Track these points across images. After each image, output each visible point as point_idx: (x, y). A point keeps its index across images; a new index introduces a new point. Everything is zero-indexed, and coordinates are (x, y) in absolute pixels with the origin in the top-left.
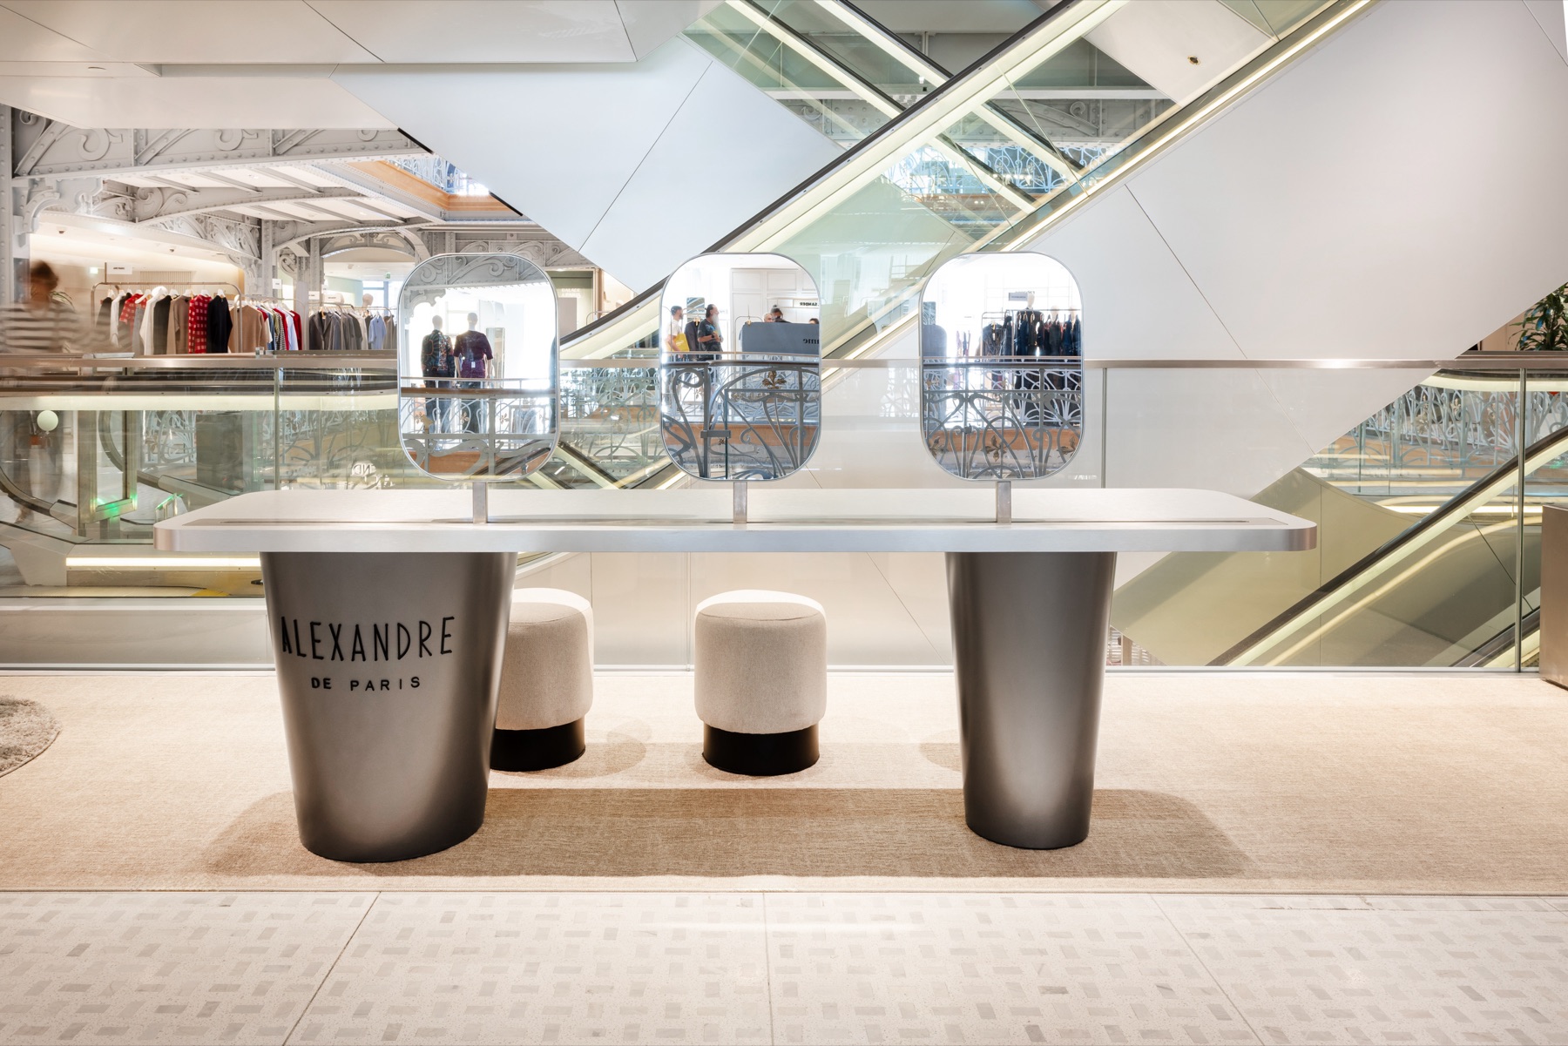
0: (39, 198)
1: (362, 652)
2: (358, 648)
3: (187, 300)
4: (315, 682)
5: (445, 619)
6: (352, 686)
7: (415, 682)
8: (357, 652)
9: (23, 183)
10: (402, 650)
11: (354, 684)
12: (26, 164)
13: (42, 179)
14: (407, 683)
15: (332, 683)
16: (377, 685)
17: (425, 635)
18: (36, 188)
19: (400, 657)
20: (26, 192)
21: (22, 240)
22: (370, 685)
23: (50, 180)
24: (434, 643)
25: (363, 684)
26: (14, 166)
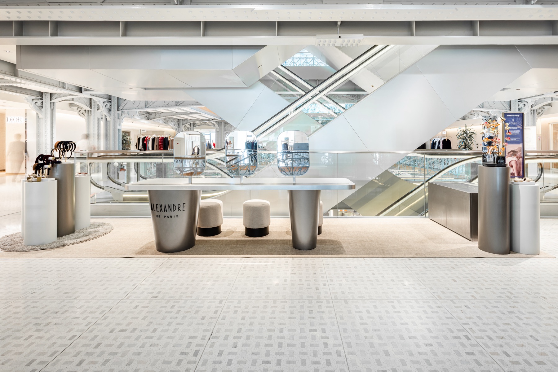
0: (123, 115)
1: (166, 210)
2: (165, 209)
3: (159, 138)
4: (157, 216)
5: (183, 204)
6: (164, 217)
7: (177, 216)
8: (165, 210)
9: (120, 112)
10: (174, 210)
11: (165, 216)
12: (120, 108)
13: (124, 111)
14: (175, 216)
15: (160, 216)
16: (169, 217)
17: (179, 207)
18: (123, 113)
19: (174, 211)
20: (121, 114)
21: (120, 125)
22: (168, 217)
23: (126, 111)
24: (181, 208)
25: (167, 216)
26: (118, 108)
